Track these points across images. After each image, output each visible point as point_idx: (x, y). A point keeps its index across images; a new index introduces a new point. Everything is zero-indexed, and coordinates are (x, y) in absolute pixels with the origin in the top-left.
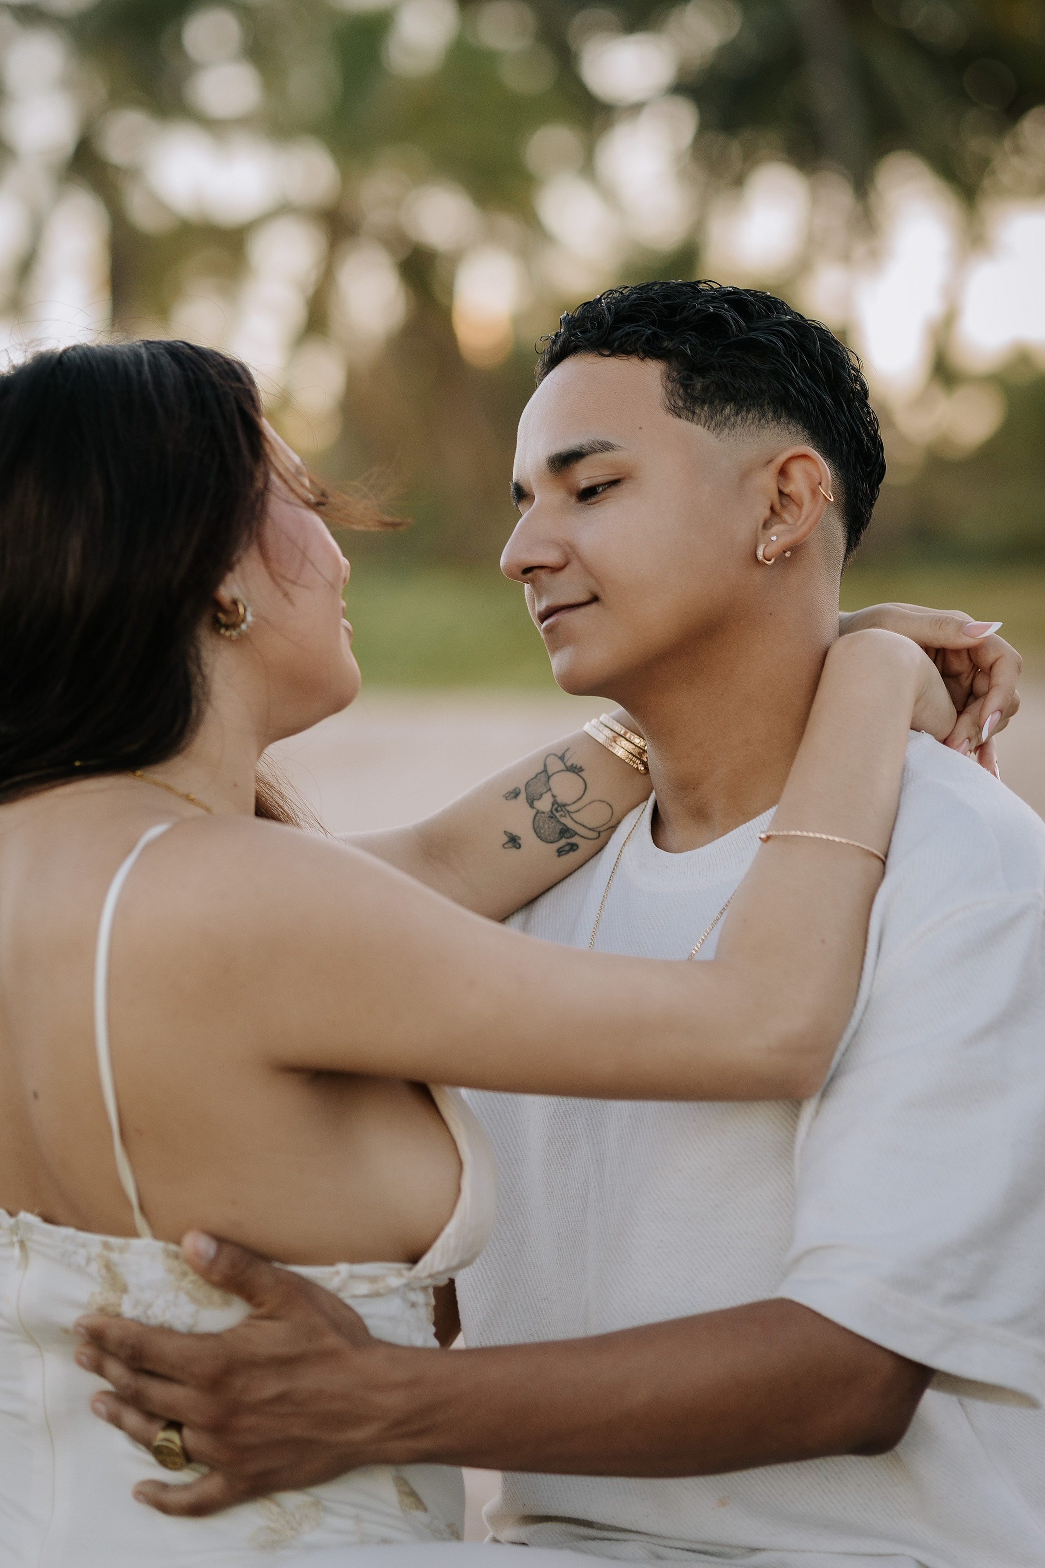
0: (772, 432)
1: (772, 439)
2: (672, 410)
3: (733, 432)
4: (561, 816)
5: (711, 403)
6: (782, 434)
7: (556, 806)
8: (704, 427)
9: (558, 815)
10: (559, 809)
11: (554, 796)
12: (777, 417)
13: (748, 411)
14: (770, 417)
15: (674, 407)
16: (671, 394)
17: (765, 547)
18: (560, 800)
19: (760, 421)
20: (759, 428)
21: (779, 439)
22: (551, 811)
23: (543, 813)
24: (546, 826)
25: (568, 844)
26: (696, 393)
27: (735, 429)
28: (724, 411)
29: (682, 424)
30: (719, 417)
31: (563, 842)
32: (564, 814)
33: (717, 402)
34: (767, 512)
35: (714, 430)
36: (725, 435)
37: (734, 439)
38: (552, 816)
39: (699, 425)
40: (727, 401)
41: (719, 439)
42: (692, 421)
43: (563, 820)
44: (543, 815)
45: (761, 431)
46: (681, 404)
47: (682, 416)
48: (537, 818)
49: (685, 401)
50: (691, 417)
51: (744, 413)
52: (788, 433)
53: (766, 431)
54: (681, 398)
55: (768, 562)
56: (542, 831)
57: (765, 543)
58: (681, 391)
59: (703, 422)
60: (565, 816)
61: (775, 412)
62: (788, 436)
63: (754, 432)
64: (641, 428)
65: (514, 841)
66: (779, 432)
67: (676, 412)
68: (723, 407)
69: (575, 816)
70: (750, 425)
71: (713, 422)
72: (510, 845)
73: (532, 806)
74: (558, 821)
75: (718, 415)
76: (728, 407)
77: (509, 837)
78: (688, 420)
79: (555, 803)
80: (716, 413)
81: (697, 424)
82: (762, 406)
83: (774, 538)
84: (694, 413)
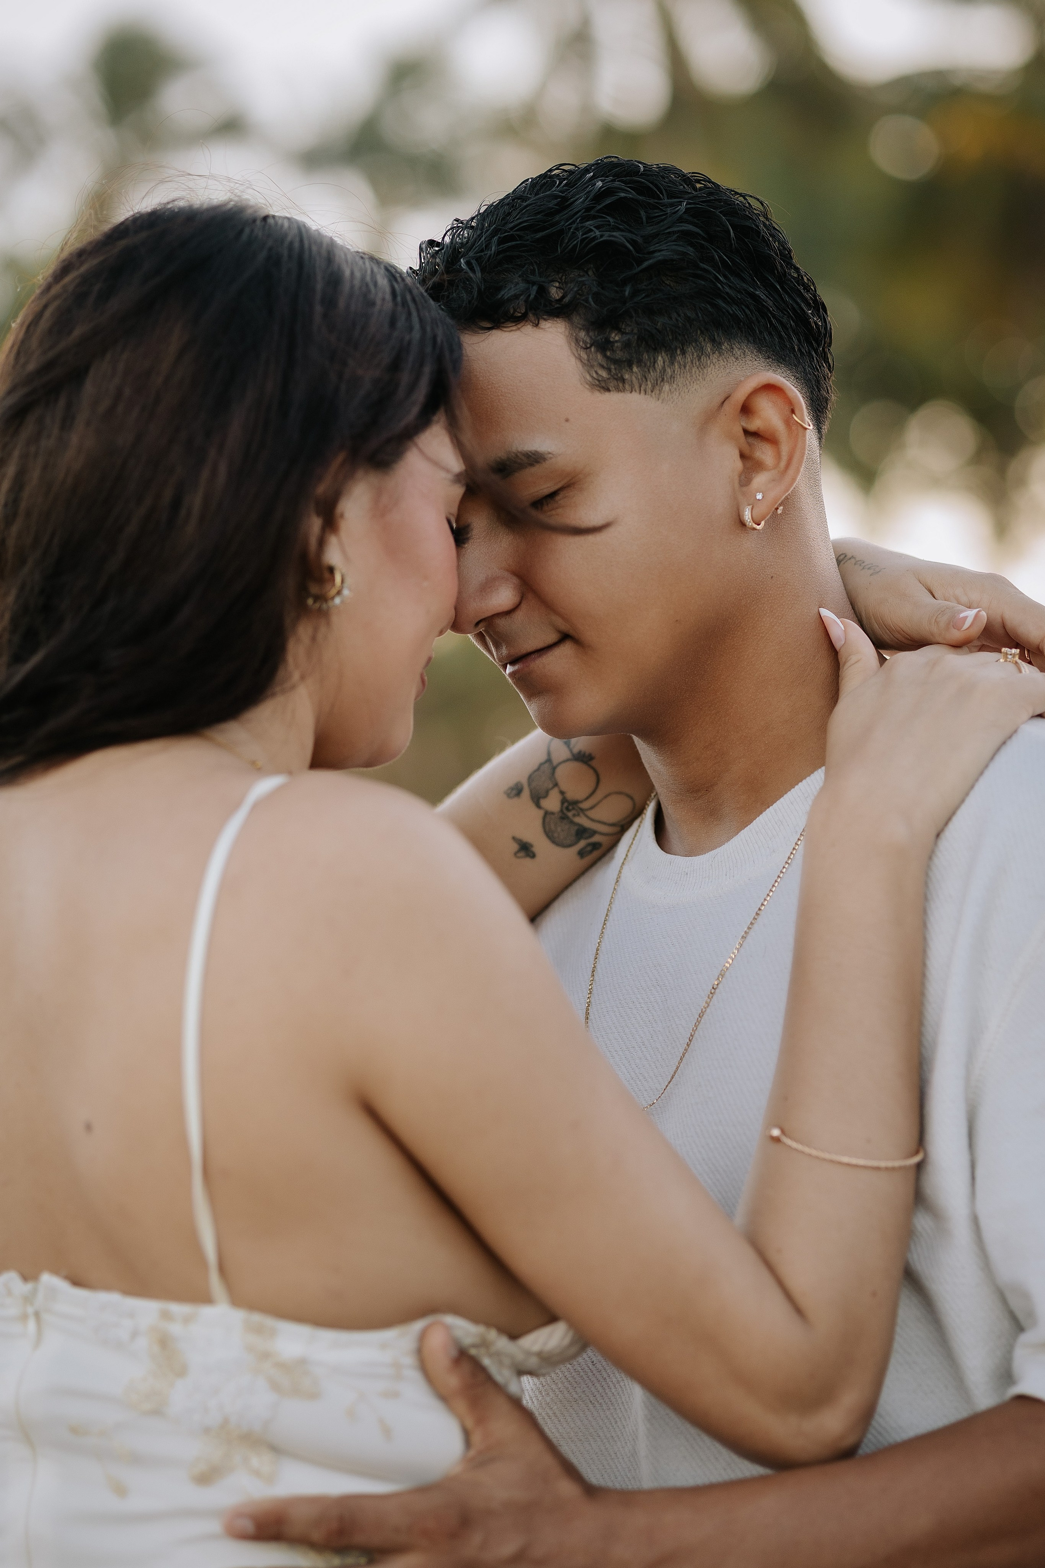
0: (717, 367)
1: (720, 375)
2: (597, 385)
3: (675, 386)
4: (574, 815)
5: (640, 362)
6: (729, 365)
7: (566, 805)
8: (640, 392)
9: (570, 814)
10: (570, 808)
11: (562, 793)
12: (717, 345)
13: (683, 353)
14: (709, 349)
15: (599, 381)
16: (588, 365)
17: (752, 509)
18: (570, 796)
19: (699, 359)
20: (701, 368)
21: (728, 371)
22: (562, 811)
23: (553, 813)
24: (559, 829)
25: (589, 844)
26: (619, 355)
27: (675, 383)
28: (656, 366)
29: (614, 398)
30: (652, 375)
31: (582, 843)
32: (576, 813)
33: (645, 356)
34: (739, 464)
35: (652, 392)
36: (666, 393)
37: (677, 394)
38: (563, 817)
39: (633, 392)
40: (656, 350)
41: (660, 401)
42: (623, 390)
43: (577, 820)
44: (553, 817)
45: (706, 372)
46: (604, 374)
47: (611, 389)
48: (547, 820)
49: (609, 370)
50: (621, 385)
51: (679, 358)
52: (734, 360)
53: (709, 369)
54: (602, 367)
55: (758, 527)
56: (556, 835)
57: (749, 505)
58: (599, 356)
59: (637, 387)
60: (578, 815)
61: (713, 340)
62: (735, 364)
63: (697, 375)
64: (567, 420)
65: (525, 849)
66: (725, 364)
67: (603, 386)
68: (654, 359)
69: (591, 814)
70: (691, 369)
71: (649, 382)
72: (522, 854)
73: (538, 806)
74: (572, 822)
75: (651, 371)
76: (660, 358)
77: (519, 844)
78: (618, 390)
79: (564, 801)
80: (649, 370)
81: (631, 392)
82: (696, 341)
83: (759, 496)
84: (623, 381)
